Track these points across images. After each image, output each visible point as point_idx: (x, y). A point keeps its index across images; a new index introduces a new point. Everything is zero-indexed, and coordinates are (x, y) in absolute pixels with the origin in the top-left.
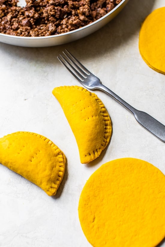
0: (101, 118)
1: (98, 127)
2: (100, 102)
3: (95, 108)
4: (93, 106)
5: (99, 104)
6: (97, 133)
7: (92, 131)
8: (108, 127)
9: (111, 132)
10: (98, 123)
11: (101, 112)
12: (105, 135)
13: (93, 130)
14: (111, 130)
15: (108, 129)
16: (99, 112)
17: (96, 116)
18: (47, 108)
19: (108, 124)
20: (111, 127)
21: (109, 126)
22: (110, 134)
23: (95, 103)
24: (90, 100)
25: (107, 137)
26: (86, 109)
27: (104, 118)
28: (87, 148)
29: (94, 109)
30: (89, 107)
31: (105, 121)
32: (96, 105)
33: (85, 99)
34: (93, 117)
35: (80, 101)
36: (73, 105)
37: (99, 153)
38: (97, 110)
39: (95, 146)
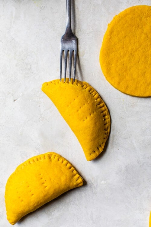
0: (99, 112)
1: (97, 124)
2: (94, 91)
3: (90, 104)
4: (88, 102)
5: (93, 95)
6: (98, 131)
7: (93, 131)
8: (107, 117)
9: (110, 121)
10: (97, 120)
11: (97, 105)
12: (105, 128)
13: (93, 129)
14: (109, 119)
15: (106, 119)
16: (95, 106)
17: (94, 112)
18: (39, 106)
19: (106, 114)
20: (109, 116)
21: (107, 115)
22: (109, 124)
23: (89, 97)
24: (84, 96)
25: (108, 128)
26: (82, 108)
27: (101, 110)
28: (91, 147)
29: (90, 106)
30: (85, 105)
31: (102, 112)
32: (91, 99)
33: (79, 97)
34: (90, 115)
35: (74, 99)
36: (68, 106)
37: (103, 147)
38: (93, 104)
39: (98, 143)
